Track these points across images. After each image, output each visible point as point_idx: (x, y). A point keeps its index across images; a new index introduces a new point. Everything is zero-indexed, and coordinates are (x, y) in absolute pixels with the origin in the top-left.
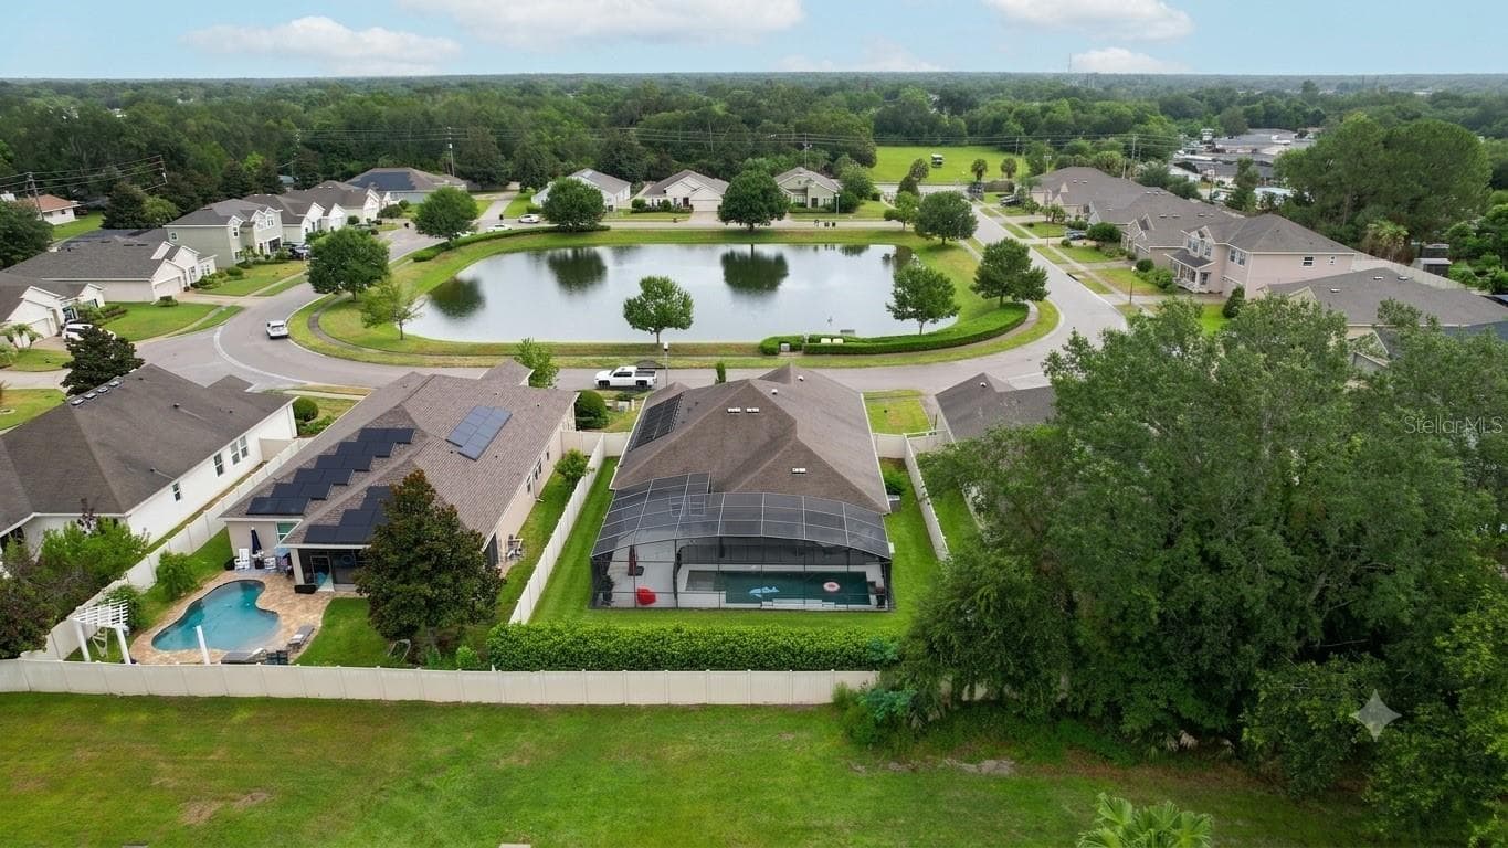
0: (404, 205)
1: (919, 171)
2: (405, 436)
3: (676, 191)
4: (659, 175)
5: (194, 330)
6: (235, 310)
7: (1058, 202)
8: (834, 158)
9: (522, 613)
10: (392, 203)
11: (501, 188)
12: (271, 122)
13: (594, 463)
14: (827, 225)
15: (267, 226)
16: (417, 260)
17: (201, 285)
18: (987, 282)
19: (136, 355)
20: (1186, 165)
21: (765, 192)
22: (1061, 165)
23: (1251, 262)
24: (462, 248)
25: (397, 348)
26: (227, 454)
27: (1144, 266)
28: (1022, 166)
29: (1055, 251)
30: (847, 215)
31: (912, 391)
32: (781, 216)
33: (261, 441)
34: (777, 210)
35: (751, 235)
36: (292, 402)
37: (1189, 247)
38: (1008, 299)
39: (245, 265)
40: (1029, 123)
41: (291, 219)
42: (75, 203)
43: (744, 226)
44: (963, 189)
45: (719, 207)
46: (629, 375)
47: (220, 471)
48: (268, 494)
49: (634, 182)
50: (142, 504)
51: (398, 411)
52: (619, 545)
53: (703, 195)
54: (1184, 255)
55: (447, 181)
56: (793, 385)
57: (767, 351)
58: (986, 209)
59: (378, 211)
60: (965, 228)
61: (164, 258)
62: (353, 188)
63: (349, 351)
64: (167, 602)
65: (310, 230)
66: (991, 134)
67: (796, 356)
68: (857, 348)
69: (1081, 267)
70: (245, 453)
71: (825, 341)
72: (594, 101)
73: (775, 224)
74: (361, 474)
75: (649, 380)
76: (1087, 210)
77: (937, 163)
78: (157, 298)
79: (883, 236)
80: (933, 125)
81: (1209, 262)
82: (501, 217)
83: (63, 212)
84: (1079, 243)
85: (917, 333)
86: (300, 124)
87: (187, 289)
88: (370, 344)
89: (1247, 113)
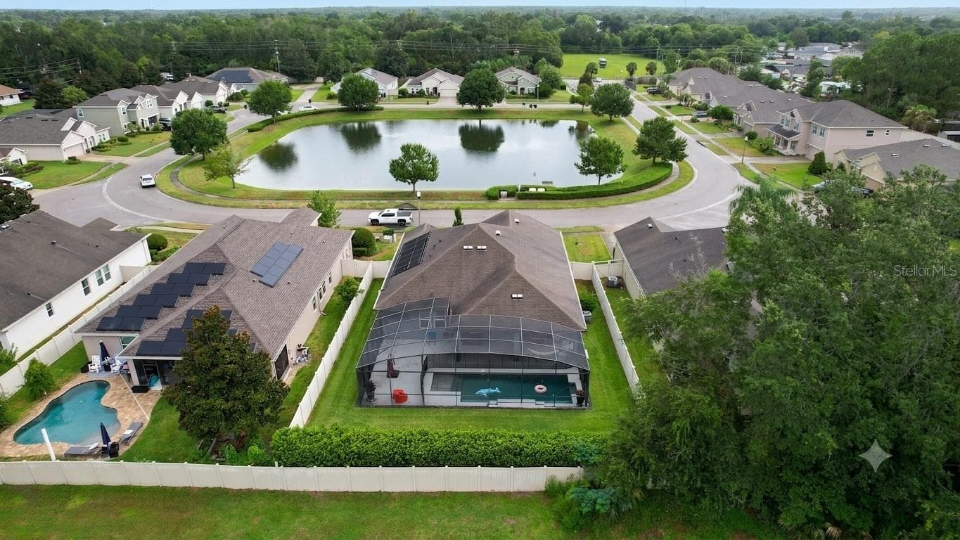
0: (244, 93)
1: (591, 69)
2: (218, 269)
3: (428, 83)
4: (417, 72)
5: (89, 181)
6: (122, 166)
7: (688, 91)
8: (535, 61)
9: (300, 419)
10: (236, 91)
11: (311, 81)
12: (155, 36)
13: (364, 286)
14: (531, 106)
15: (147, 107)
16: (251, 130)
17: (99, 149)
18: (644, 148)
19: (33, 202)
20: (771, 67)
21: (489, 84)
22: (689, 66)
23: (829, 134)
24: (281, 123)
25: (228, 194)
26: (92, 279)
27: (752, 136)
28: (661, 67)
29: (687, 125)
30: (545, 100)
31: (595, 227)
32: (499, 101)
33: (122, 268)
34: (497, 95)
35: (479, 114)
36: (146, 237)
37: (782, 123)
38: (659, 160)
39: (132, 135)
40: (663, 39)
41: (164, 102)
42: (19, 91)
43: (474, 107)
44: (621, 82)
45: (458, 94)
46: (393, 215)
47: (87, 291)
48: (114, 314)
49: (399, 78)
50: (19, 321)
51: (215, 249)
52: (379, 358)
53: (447, 85)
54: (778, 128)
55: (274, 77)
56: (511, 226)
57: (492, 196)
58: (639, 96)
59: (226, 97)
60: (624, 108)
61: (71, 129)
62: (209, 81)
63: (196, 196)
64: (31, 401)
65: (179, 110)
66: (639, 46)
67: (512, 201)
68: (554, 195)
69: (708, 137)
70: (108, 276)
71: (532, 190)
72: (375, 23)
73: (496, 106)
74: (186, 299)
75: (407, 219)
76: (708, 96)
77: (603, 66)
78: (66, 158)
79: (569, 114)
80: (600, 40)
81: (798, 134)
82: (310, 101)
83: (11, 97)
84: (704, 119)
85: (597, 184)
86: (176, 38)
87: (88, 151)
88: (211, 191)
89: (809, 33)
